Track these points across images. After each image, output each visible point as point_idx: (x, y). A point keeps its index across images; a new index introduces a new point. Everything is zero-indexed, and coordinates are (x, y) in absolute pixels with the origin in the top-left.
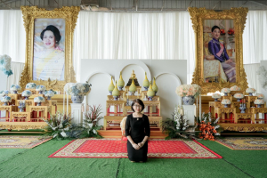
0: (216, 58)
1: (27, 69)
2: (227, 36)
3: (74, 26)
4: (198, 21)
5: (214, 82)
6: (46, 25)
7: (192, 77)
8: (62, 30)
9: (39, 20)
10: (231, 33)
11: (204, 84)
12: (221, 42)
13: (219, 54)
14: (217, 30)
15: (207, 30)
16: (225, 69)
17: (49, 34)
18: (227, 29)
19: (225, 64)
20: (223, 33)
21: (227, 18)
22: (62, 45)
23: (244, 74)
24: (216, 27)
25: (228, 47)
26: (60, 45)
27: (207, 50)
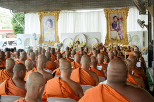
0: (115, 30)
1: (41, 37)
2: (120, 20)
3: (58, 19)
4: (107, 14)
6: (47, 19)
8: (53, 21)
9: (44, 17)
10: (122, 19)
11: (110, 41)
12: (118, 23)
15: (111, 18)
16: (119, 34)
18: (120, 17)
19: (119, 32)
20: (118, 19)
21: (120, 13)
24: (115, 17)
25: (121, 25)
27: (111, 26)
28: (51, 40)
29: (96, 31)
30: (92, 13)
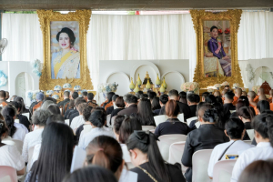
0: (214, 55)
2: (224, 35)
3: (87, 29)
4: (198, 22)
5: (213, 76)
6: (61, 27)
7: (193, 73)
8: (76, 32)
9: (54, 23)
10: (227, 32)
11: (204, 78)
12: (219, 40)
13: (217, 52)
14: (215, 30)
15: (206, 31)
17: (64, 35)
18: (224, 29)
19: (223, 60)
20: (220, 33)
21: (223, 19)
22: (77, 46)
23: (239, 69)
24: (214, 27)
25: (225, 46)
26: (75, 45)
27: (206, 48)
28: (69, 77)
29: (174, 57)
30: (165, 18)
